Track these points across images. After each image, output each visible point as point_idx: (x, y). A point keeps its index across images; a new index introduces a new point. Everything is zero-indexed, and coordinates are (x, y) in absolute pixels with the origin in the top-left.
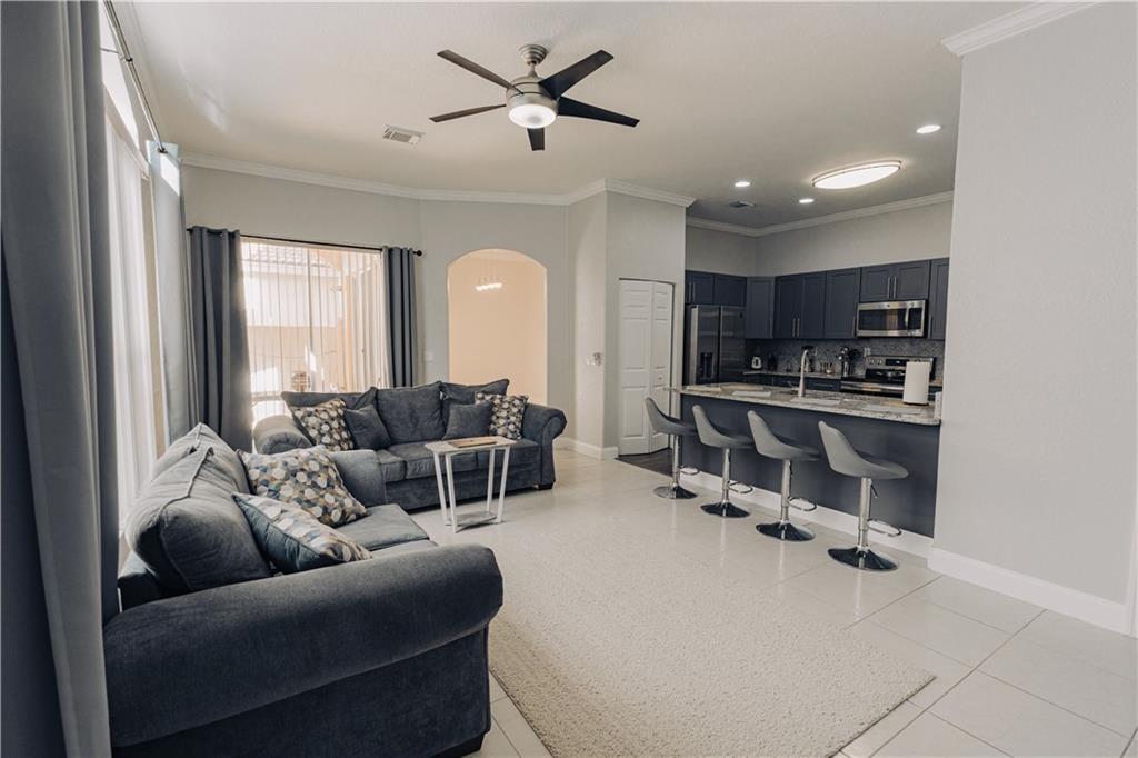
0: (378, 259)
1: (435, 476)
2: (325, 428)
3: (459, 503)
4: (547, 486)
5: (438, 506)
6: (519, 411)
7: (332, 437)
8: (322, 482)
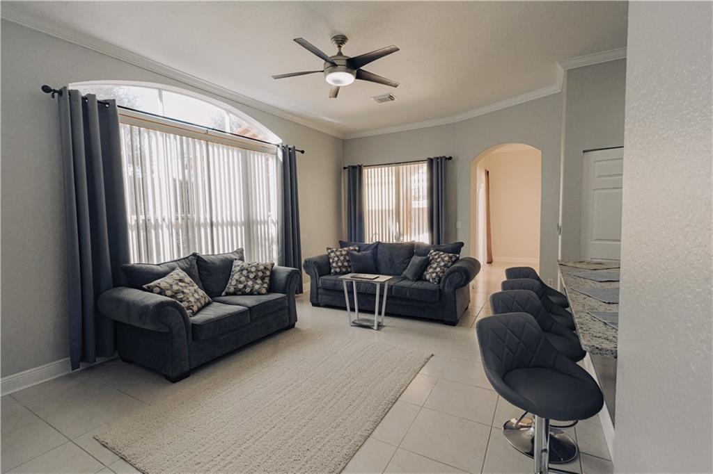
0: (424, 169)
1: (375, 295)
2: (336, 259)
3: (386, 314)
4: (453, 323)
5: (373, 313)
6: (445, 265)
7: (337, 264)
8: (252, 276)
